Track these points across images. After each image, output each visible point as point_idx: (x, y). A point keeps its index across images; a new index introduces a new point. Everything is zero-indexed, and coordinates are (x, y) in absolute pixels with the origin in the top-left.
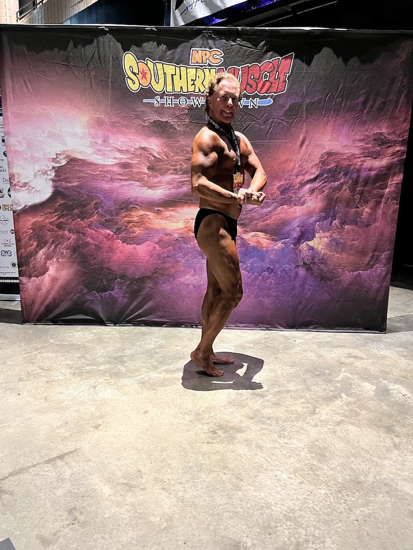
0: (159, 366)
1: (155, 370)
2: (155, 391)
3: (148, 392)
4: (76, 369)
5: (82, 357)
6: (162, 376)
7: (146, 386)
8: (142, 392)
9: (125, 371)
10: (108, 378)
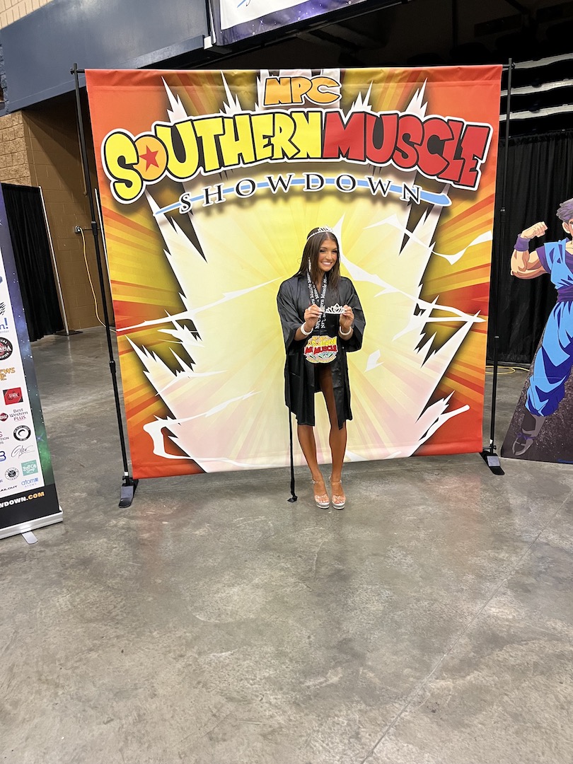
0: (426, 658)
1: (429, 671)
2: (468, 730)
3: (456, 732)
4: (293, 690)
5: (280, 654)
6: (449, 683)
7: (444, 718)
8: (448, 735)
9: (377, 679)
10: (363, 706)
